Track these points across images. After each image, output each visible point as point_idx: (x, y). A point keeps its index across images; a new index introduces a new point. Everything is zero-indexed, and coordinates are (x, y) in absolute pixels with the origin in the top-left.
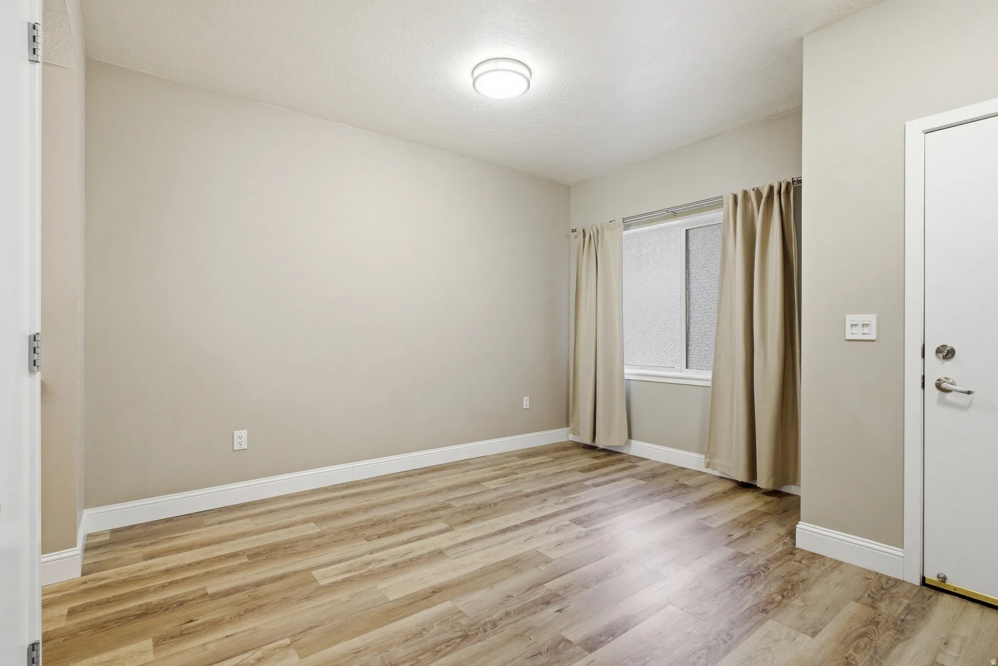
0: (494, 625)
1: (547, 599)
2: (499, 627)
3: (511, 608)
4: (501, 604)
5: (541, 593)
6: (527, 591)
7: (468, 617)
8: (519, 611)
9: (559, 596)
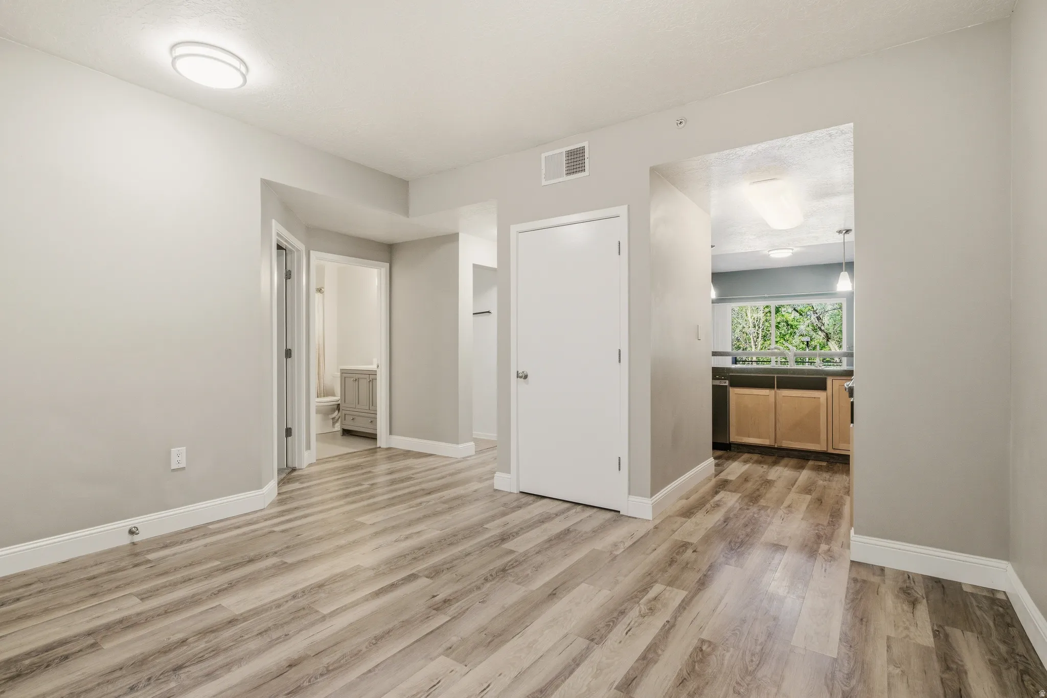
0: (486, 580)
1: (447, 605)
2: (483, 578)
3: (477, 593)
4: (487, 595)
5: (453, 609)
6: (467, 609)
7: (510, 582)
8: (471, 591)
9: (434, 609)
